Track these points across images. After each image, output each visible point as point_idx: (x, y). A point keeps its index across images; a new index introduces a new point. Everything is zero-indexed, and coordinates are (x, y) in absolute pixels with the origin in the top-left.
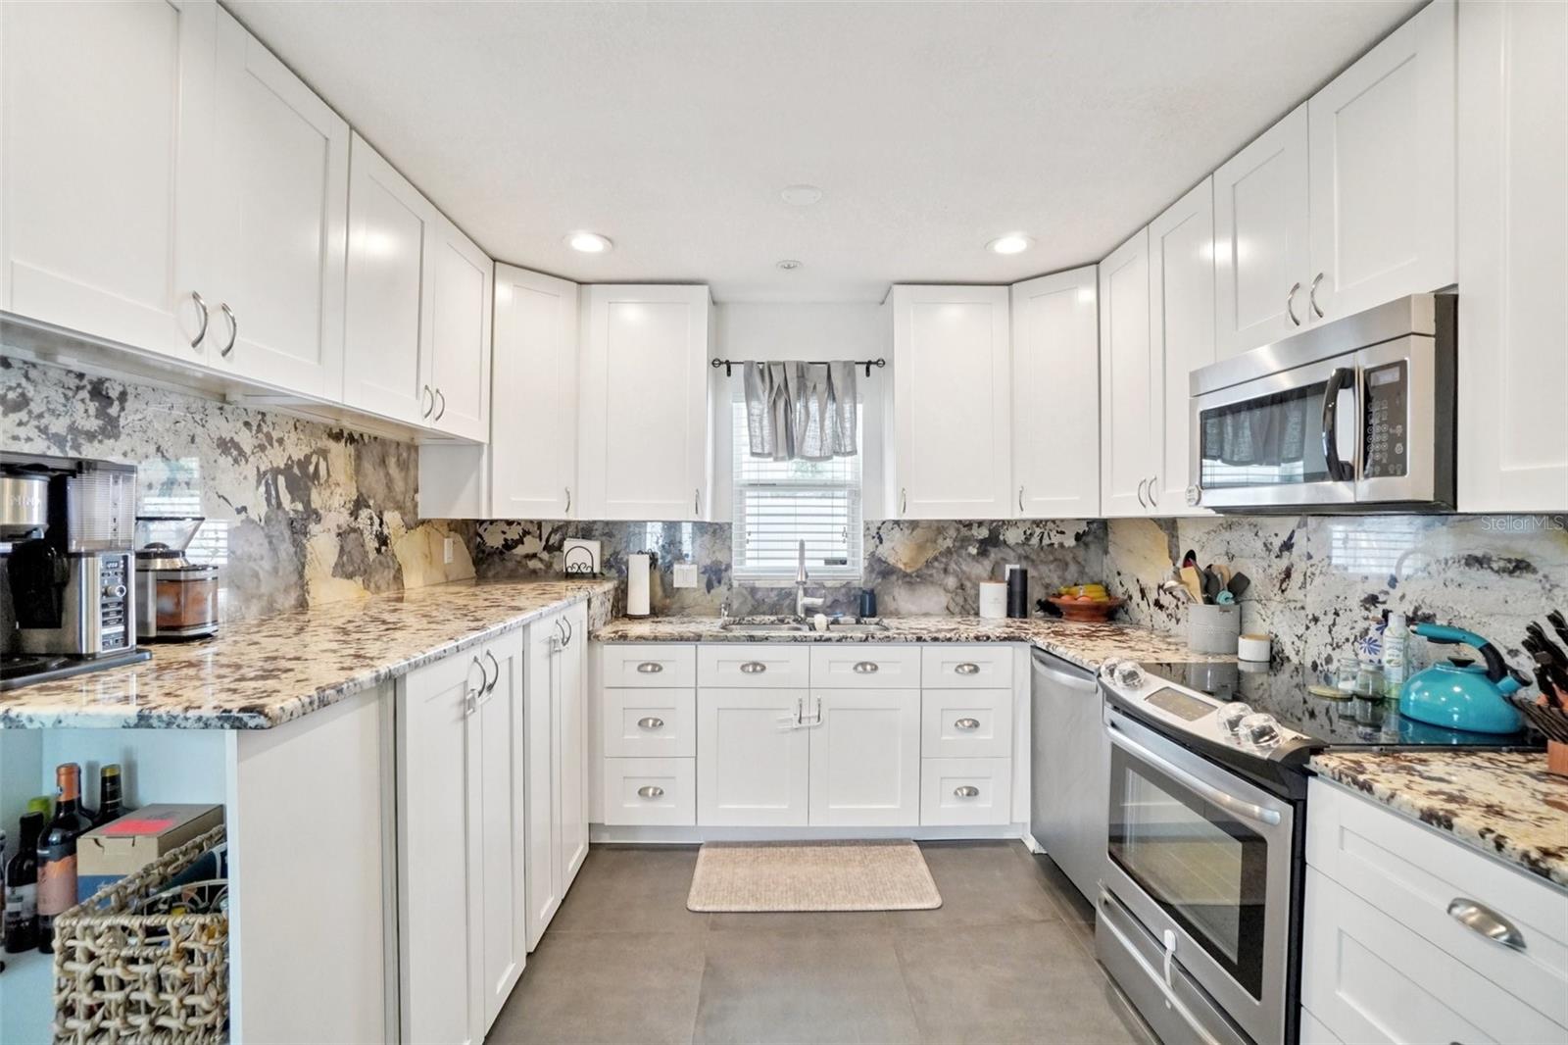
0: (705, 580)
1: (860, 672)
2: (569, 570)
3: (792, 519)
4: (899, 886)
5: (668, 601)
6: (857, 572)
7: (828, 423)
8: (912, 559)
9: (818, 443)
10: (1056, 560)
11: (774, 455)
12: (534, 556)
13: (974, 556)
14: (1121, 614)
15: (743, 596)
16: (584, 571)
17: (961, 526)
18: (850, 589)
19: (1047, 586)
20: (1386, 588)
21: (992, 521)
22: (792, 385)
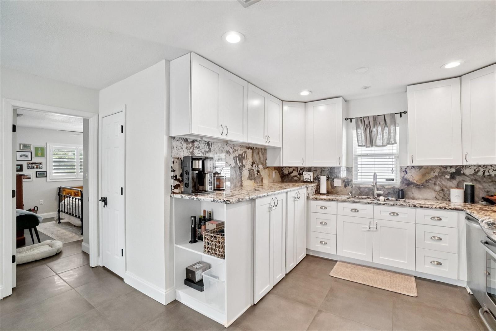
0: (344, 184)
1: (392, 215)
2: (304, 180)
3: (373, 166)
5: (333, 190)
6: (397, 183)
7: (385, 134)
8: (420, 179)
9: (382, 141)
11: (366, 146)
12: (296, 176)
13: (448, 179)
15: (356, 190)
16: (308, 180)
17: (442, 168)
18: (394, 189)
19: (488, 192)
21: (457, 166)
22: (372, 123)
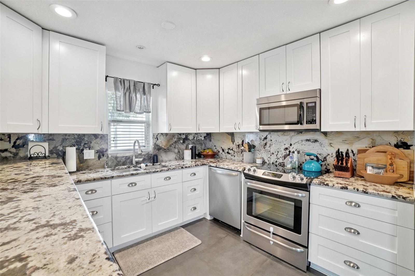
0: (98, 156)
1: (166, 180)
2: (32, 156)
4: (188, 241)
5: (82, 165)
6: (150, 149)
7: (143, 102)
8: (166, 145)
9: (139, 108)
10: (200, 143)
11: (125, 111)
12: (6, 150)
13: (182, 143)
14: (216, 156)
15: (113, 160)
16: (41, 155)
17: (179, 135)
18: (149, 155)
20: (290, 146)
21: (186, 133)
22: (132, 88)
